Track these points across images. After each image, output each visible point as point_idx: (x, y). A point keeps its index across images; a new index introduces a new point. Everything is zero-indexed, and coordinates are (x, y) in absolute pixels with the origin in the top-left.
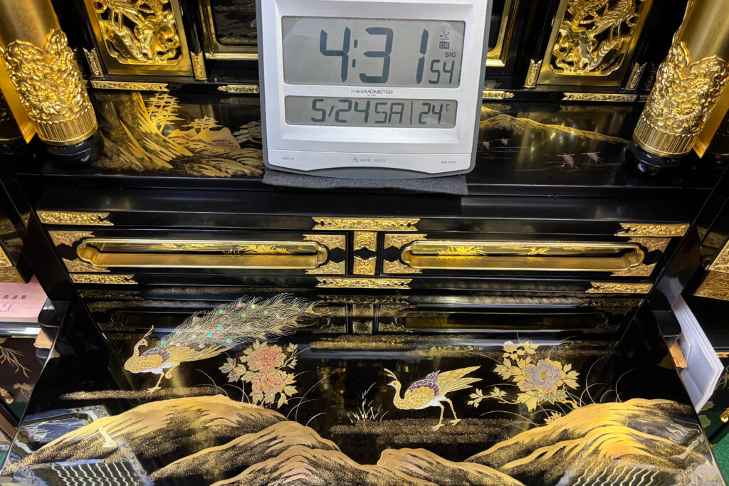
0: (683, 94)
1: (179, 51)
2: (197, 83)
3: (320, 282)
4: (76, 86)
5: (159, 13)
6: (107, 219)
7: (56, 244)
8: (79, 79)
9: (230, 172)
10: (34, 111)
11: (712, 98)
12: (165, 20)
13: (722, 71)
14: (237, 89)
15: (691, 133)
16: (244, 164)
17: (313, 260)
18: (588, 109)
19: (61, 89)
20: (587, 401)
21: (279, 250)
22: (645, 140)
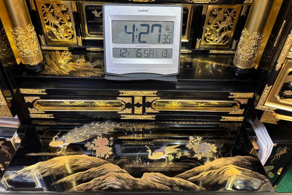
0: (247, 46)
1: (73, 36)
2: (79, 47)
3: (122, 117)
4: (37, 44)
5: (67, 22)
6: (45, 92)
7: (26, 102)
8: (38, 42)
9: (90, 76)
10: (21, 53)
11: (258, 47)
12: (68, 25)
13: (260, 38)
14: (93, 49)
15: (252, 60)
16: (95, 73)
17: (120, 108)
18: (219, 56)
19: (31, 45)
20: (220, 157)
21: (108, 105)
22: (237, 63)
